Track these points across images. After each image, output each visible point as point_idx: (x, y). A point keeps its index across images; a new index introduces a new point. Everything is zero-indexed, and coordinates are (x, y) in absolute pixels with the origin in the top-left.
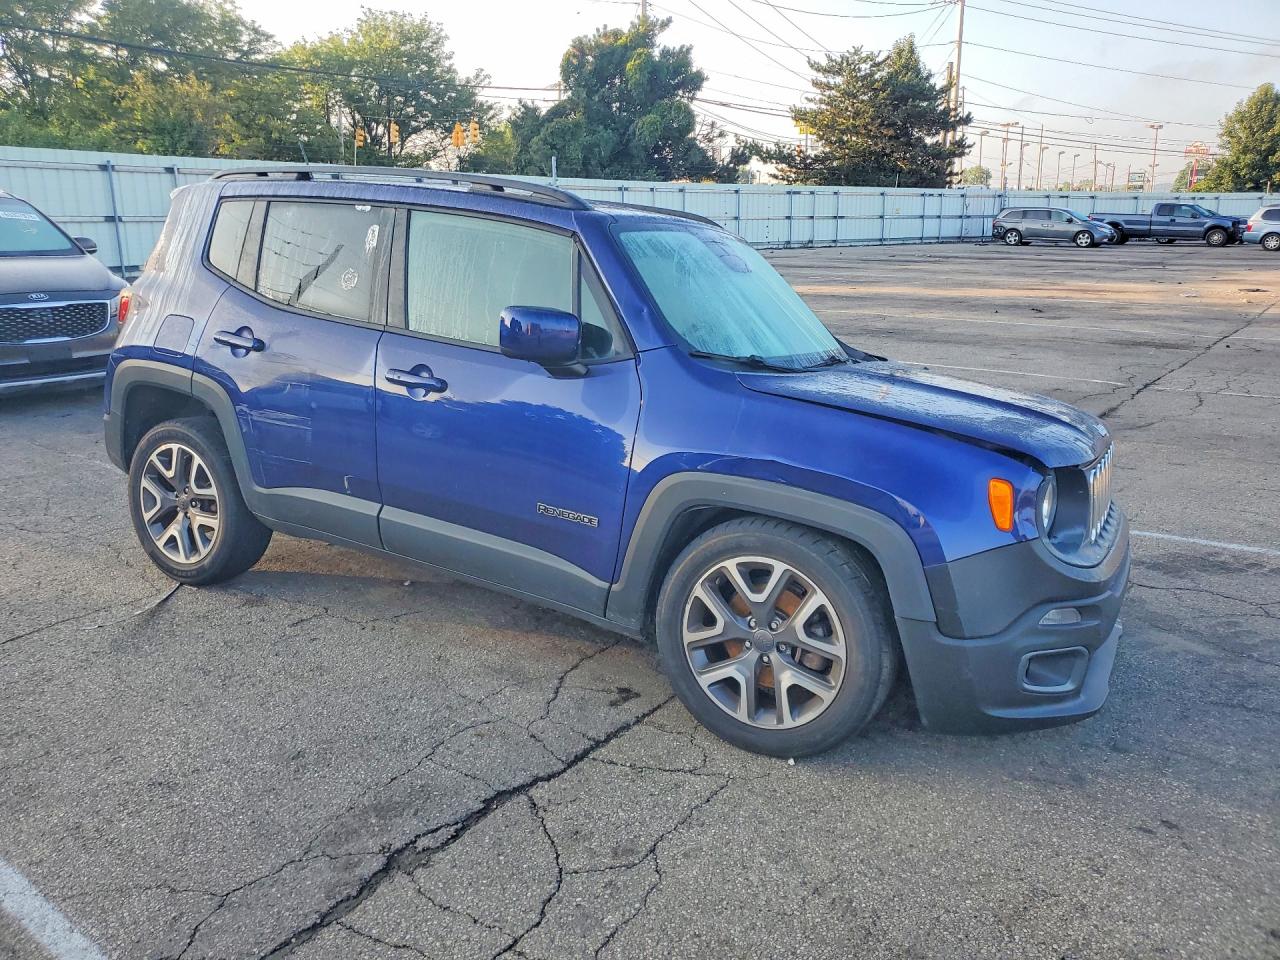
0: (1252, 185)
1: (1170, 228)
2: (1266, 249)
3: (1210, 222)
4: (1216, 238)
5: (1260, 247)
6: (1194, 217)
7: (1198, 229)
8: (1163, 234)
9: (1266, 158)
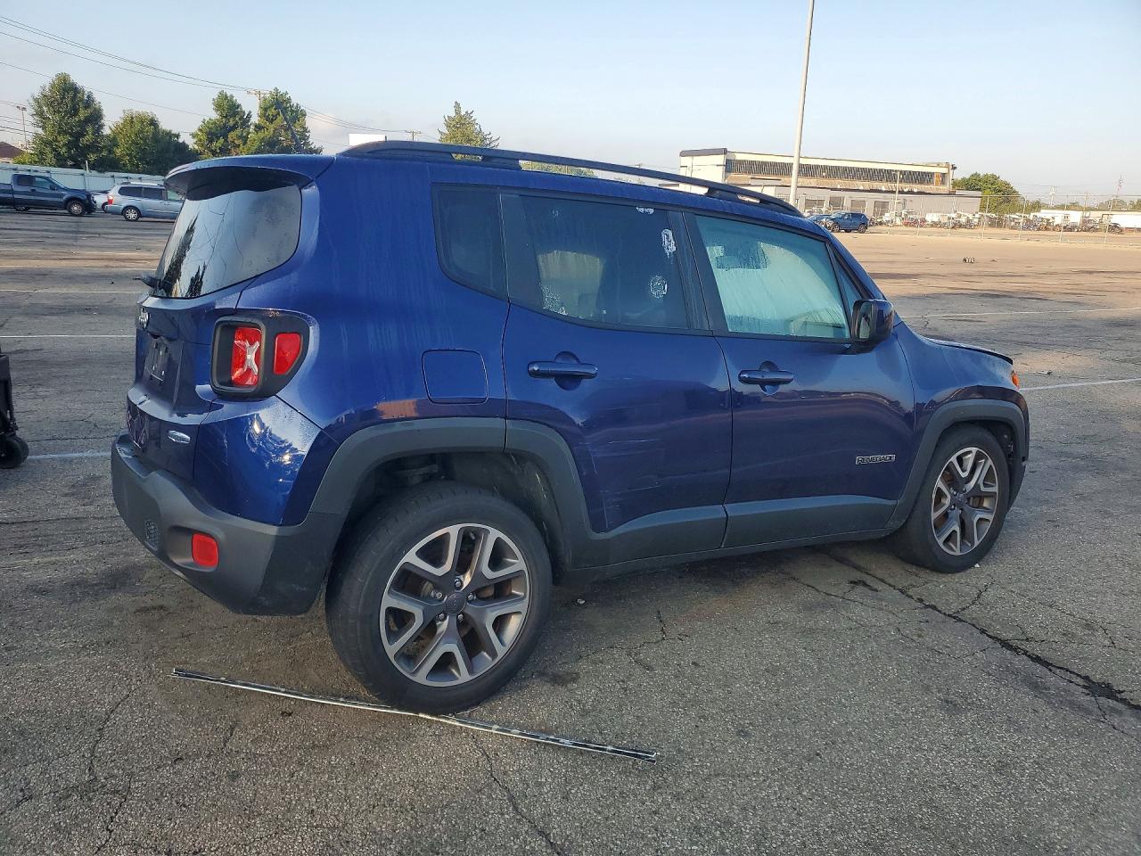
0: (72, 163)
1: (32, 198)
2: (128, 220)
3: (67, 195)
4: (75, 208)
5: (122, 218)
6: (52, 189)
7: (59, 200)
8: (22, 202)
9: (77, 140)
